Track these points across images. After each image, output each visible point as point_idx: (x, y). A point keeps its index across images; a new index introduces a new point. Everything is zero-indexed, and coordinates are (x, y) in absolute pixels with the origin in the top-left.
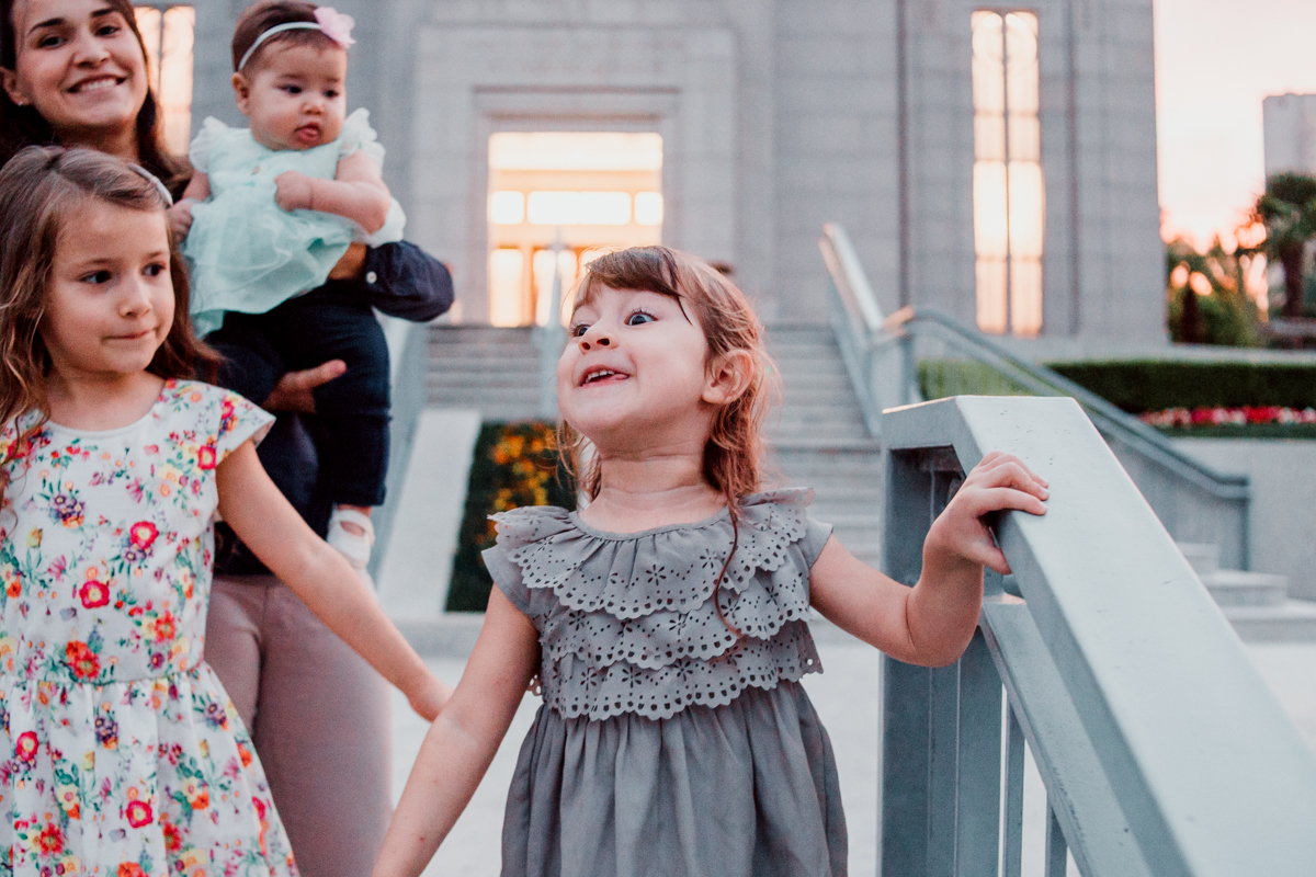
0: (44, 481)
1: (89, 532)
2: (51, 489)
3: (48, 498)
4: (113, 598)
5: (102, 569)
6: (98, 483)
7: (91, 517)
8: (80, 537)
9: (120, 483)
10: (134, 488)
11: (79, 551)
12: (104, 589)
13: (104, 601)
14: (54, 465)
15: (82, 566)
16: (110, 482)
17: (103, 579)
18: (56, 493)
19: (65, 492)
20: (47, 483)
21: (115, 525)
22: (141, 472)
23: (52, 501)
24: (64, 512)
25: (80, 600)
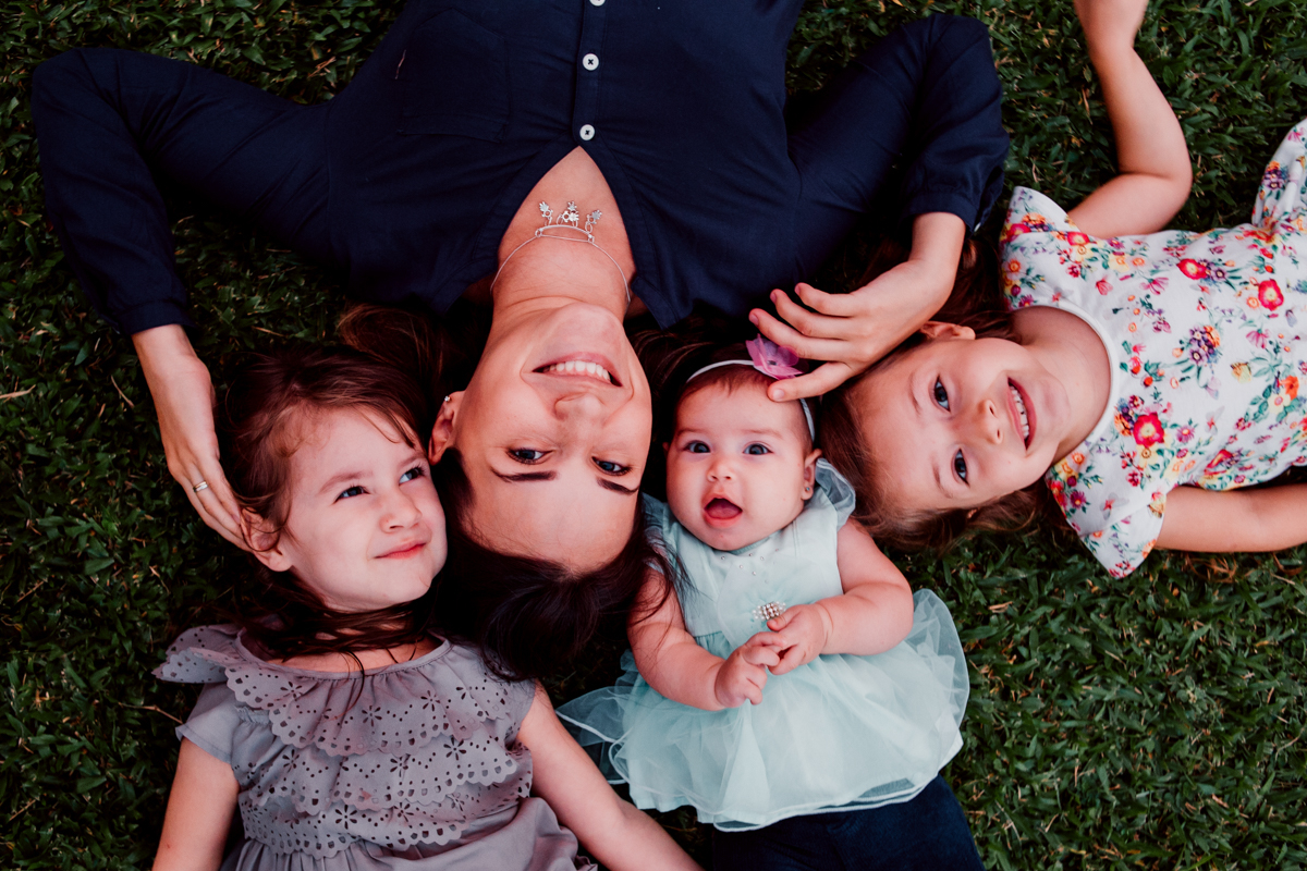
0: (1183, 379)
1: (1217, 317)
2: (1189, 368)
3: (1199, 369)
4: (1267, 276)
5: (1246, 294)
6: (1165, 323)
7: (1202, 319)
8: (1224, 324)
9: (1156, 302)
10: (1155, 287)
11: (1237, 321)
12: (1262, 287)
13: (1273, 283)
14: (1160, 377)
15: (1251, 314)
16: (1160, 312)
17: (1254, 291)
18: (1192, 362)
19: (1186, 354)
20: (1184, 375)
21: (1200, 294)
22: (1136, 287)
23: (1200, 363)
24: (1206, 348)
25: (1278, 308)
